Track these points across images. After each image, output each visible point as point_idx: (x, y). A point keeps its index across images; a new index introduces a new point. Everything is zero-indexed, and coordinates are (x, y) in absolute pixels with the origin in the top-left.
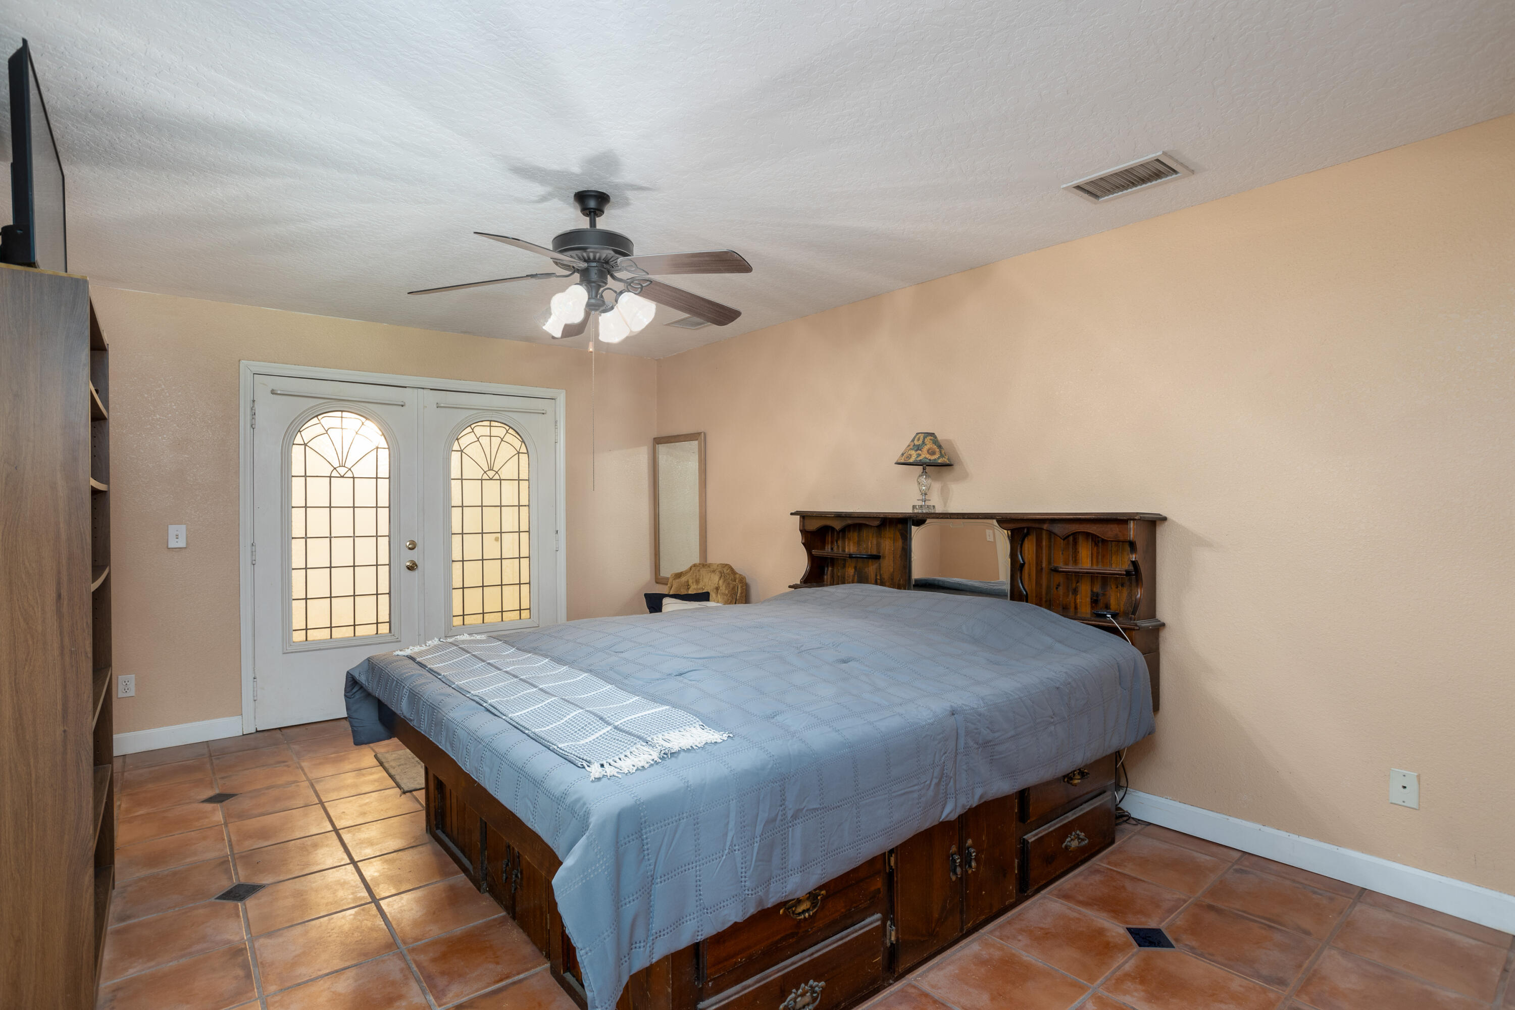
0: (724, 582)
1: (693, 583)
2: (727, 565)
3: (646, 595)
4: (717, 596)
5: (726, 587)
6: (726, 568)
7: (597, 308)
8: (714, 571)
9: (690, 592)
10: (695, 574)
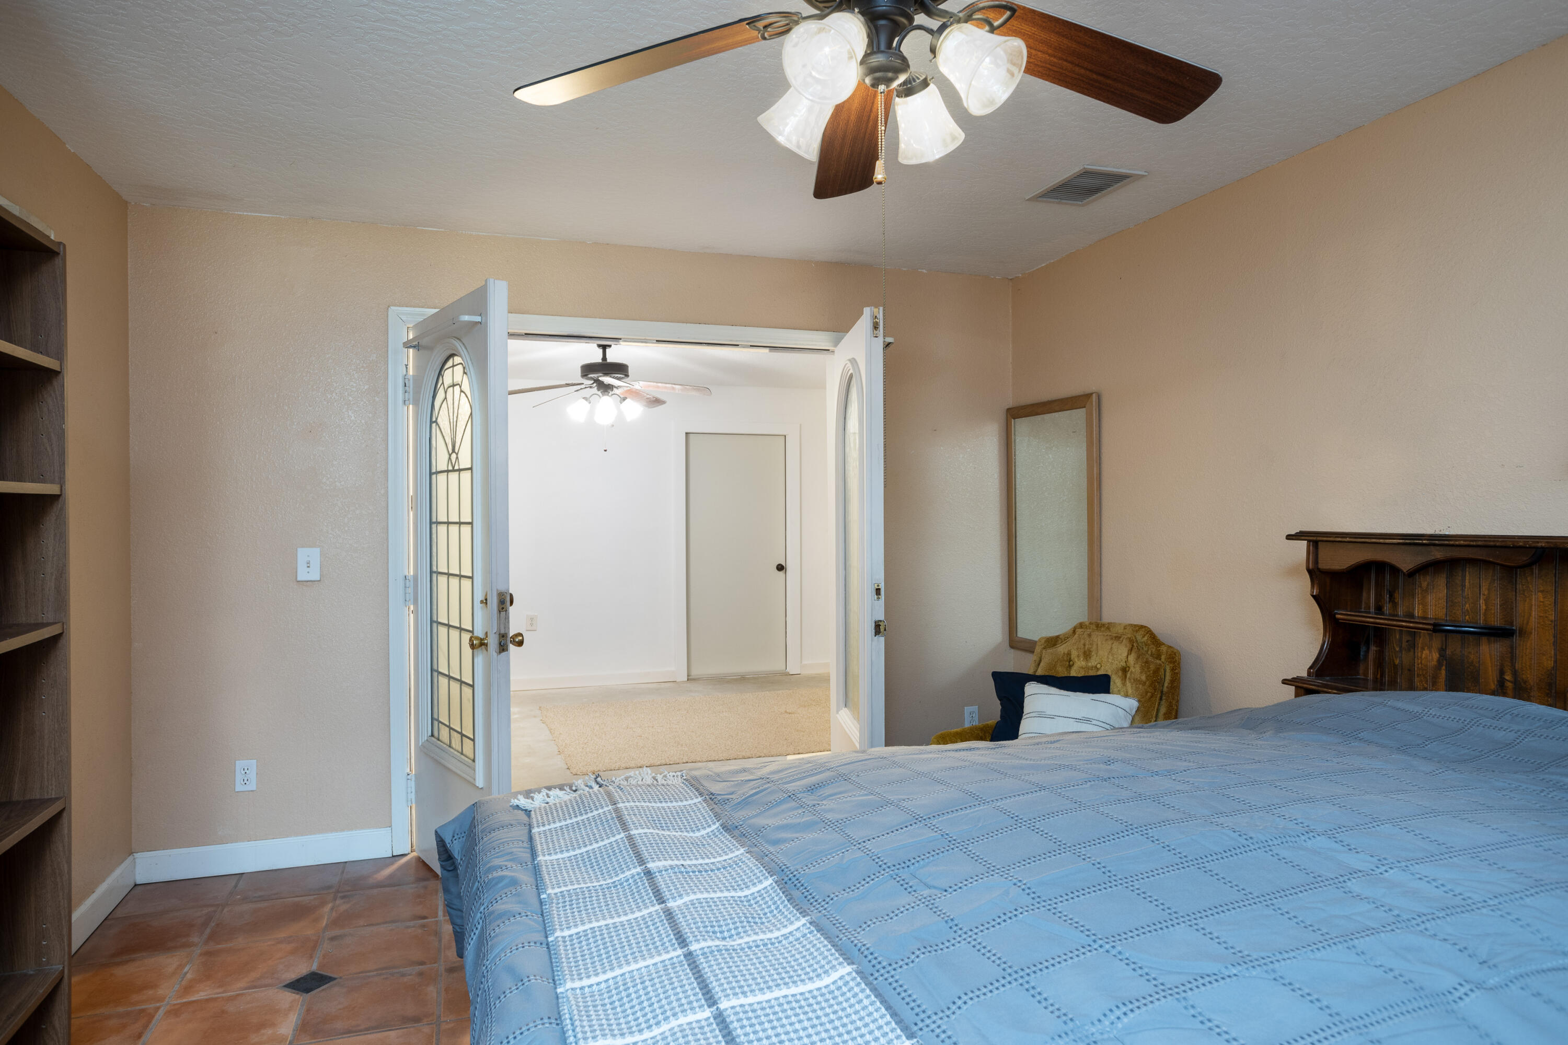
0: (1138, 657)
1: (1078, 656)
2: (1142, 627)
3: (995, 675)
4: (1124, 684)
5: (1142, 668)
6: (1142, 632)
7: (890, 75)
8: (1118, 638)
9: (1073, 673)
10: (1082, 642)
